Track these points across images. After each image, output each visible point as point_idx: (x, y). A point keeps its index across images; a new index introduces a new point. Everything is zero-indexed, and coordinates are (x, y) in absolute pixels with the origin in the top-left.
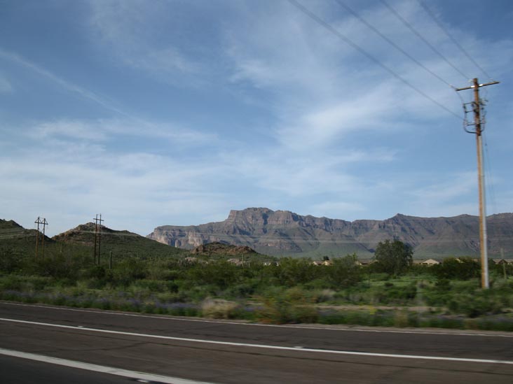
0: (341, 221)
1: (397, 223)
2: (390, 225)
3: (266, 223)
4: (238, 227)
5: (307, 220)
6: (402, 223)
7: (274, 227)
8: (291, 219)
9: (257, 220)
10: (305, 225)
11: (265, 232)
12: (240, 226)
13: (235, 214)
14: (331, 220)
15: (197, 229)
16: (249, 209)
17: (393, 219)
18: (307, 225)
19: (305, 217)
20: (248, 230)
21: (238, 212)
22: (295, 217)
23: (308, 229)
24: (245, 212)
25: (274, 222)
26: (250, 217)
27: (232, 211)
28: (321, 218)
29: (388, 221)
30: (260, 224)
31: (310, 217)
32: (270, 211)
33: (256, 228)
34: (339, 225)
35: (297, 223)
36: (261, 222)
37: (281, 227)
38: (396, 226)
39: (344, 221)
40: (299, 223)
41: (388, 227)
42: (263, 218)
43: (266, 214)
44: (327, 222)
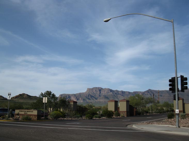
0: (128, 92)
1: (149, 93)
2: (146, 93)
3: (100, 93)
4: (90, 94)
5: (115, 92)
6: (150, 92)
7: (103, 94)
8: (110, 91)
9: (97, 92)
10: (114, 93)
11: (100, 96)
12: (91, 94)
13: (89, 89)
14: (124, 92)
15: (75, 95)
16: (94, 88)
17: (147, 91)
18: (115, 93)
19: (115, 91)
20: (94, 95)
21: (90, 89)
22: (111, 91)
23: (115, 95)
24: (92, 89)
25: (103, 93)
26: (94, 91)
27: (88, 89)
28: (121, 91)
29: (145, 92)
30: (98, 93)
31: (117, 91)
32: (102, 89)
33: (96, 95)
34: (127, 93)
35: (112, 93)
36: (98, 92)
37: (106, 94)
38: (148, 93)
39: (129, 92)
40: (113, 93)
41: (145, 94)
42: (99, 91)
43: (100, 90)
44: (123, 93)
